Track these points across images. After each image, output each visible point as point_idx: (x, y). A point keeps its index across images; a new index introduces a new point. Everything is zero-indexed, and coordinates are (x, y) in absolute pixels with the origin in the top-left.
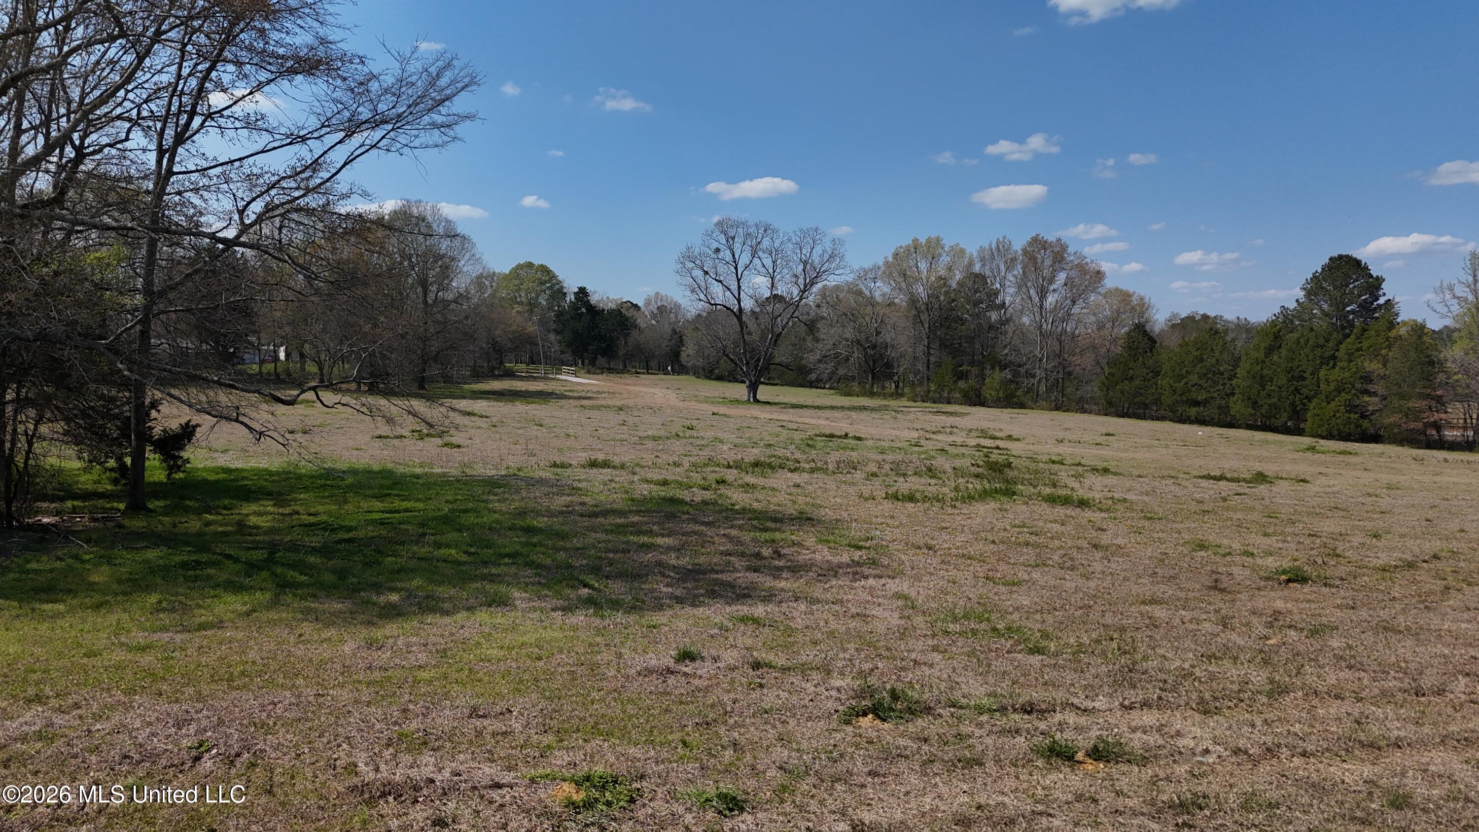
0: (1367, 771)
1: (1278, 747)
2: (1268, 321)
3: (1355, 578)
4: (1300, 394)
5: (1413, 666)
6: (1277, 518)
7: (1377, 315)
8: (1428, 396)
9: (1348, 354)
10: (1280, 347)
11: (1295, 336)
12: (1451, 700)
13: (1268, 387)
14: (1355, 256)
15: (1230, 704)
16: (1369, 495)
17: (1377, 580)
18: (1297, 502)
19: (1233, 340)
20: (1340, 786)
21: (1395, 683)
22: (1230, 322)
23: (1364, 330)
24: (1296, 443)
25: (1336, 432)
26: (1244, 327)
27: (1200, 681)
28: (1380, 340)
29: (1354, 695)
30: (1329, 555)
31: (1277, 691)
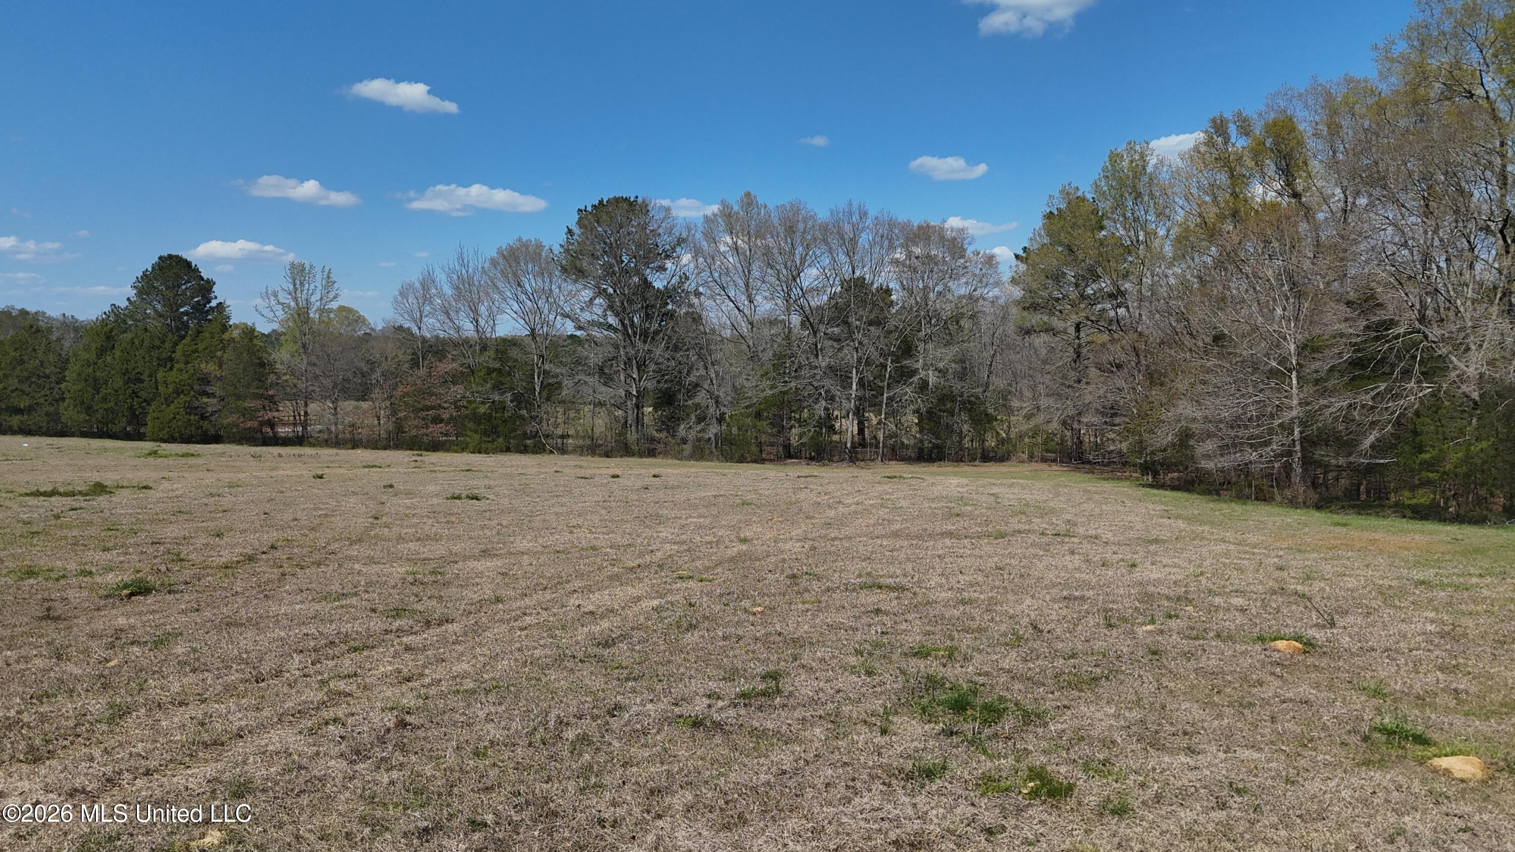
0: (210, 770)
1: (119, 774)
2: (97, 320)
3: (199, 579)
4: (138, 397)
5: (253, 655)
6: (118, 530)
7: (210, 317)
8: (261, 396)
9: (184, 355)
10: (113, 347)
11: (128, 336)
12: (287, 679)
13: (103, 391)
14: (184, 257)
15: (65, 743)
16: (212, 495)
17: (221, 578)
18: (139, 511)
19: (59, 339)
20: (185, 794)
21: (237, 675)
22: (54, 319)
23: (199, 332)
24: (137, 448)
25: (177, 435)
26: (70, 326)
27: (29, 727)
28: (215, 342)
29: (199, 697)
30: (173, 560)
31: (118, 714)
